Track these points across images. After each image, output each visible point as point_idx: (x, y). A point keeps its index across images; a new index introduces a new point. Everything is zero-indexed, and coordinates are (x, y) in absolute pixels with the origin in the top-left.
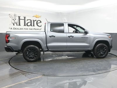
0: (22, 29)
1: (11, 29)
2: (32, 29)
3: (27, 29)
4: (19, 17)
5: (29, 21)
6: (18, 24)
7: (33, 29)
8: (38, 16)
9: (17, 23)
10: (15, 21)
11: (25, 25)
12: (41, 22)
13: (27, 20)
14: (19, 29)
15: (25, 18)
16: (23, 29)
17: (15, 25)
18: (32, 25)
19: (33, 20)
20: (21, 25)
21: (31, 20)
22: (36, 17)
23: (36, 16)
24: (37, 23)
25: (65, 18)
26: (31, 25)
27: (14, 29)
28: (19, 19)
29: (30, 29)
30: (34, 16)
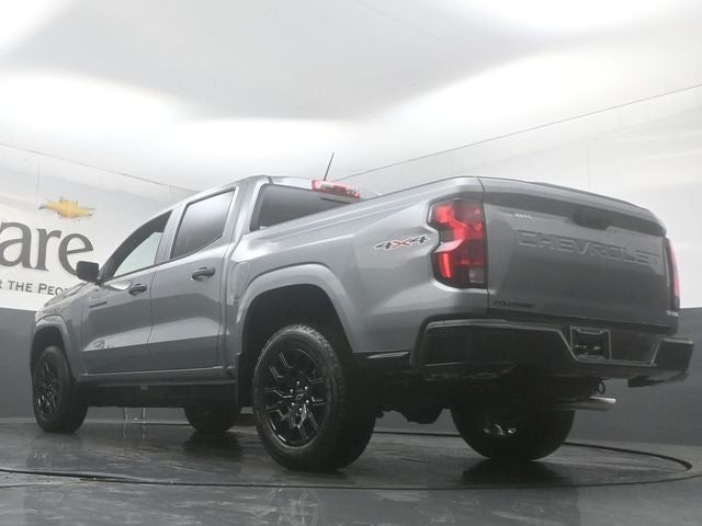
2: (28, 288)
7: (35, 287)
8: (70, 210)
12: (89, 247)
13: (4, 226)
22: (63, 215)
26: (24, 260)
29: (14, 285)
30: (50, 205)
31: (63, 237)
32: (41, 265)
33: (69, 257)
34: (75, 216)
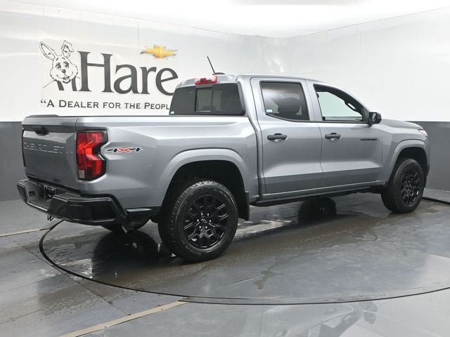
0: (96, 105)
1: (51, 104)
2: (138, 106)
3: (118, 105)
4: (84, 56)
5: (128, 72)
6: (79, 86)
7: (142, 106)
8: (161, 52)
9: (74, 81)
10: (64, 71)
11: (107, 89)
12: (175, 76)
13: (118, 67)
14: (85, 104)
15: (107, 58)
16: (101, 105)
17: (68, 87)
18: (140, 88)
19: (144, 69)
20: (90, 88)
21: (133, 69)
22: (157, 56)
23: (156, 51)
24: (159, 82)
25: (277, 61)
26: (133, 88)
27: (63, 104)
28: (85, 64)
29: (129, 106)
30: (148, 50)
31: (158, 71)
32: (145, 91)
33: (163, 84)
34: (165, 56)
